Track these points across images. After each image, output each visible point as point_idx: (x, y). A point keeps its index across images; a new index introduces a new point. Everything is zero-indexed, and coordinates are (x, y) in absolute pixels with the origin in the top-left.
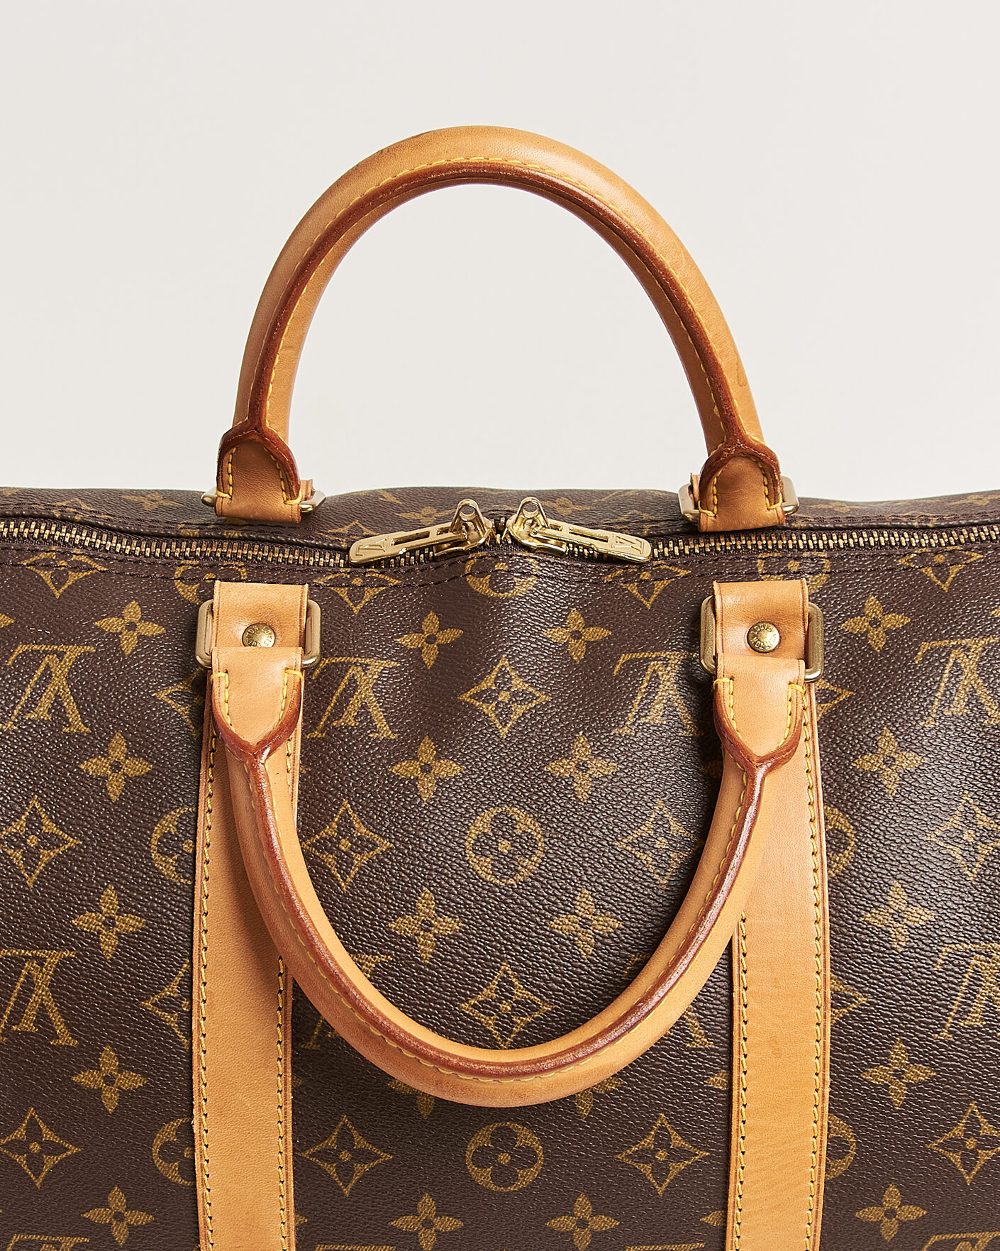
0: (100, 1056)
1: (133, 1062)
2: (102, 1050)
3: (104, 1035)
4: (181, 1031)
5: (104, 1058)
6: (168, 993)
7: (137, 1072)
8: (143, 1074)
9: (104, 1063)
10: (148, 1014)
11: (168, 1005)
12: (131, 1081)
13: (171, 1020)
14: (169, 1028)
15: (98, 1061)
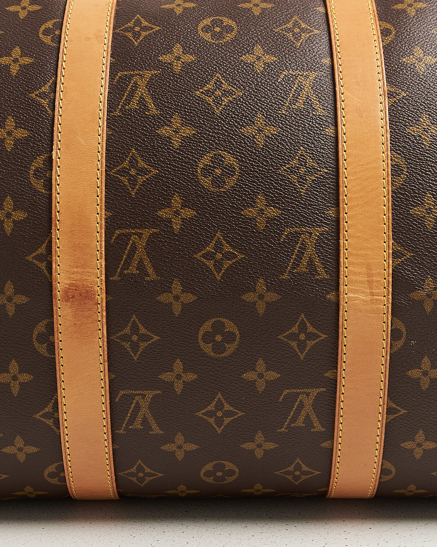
0: (5, 121)
1: (23, 124)
2: (7, 118)
3: (9, 111)
4: (49, 108)
5: (8, 122)
6: (44, 90)
7: (24, 129)
8: (28, 130)
9: (8, 125)
10: (33, 100)
11: (43, 95)
12: (21, 134)
13: (45, 102)
14: (43, 107)
15: (4, 124)
